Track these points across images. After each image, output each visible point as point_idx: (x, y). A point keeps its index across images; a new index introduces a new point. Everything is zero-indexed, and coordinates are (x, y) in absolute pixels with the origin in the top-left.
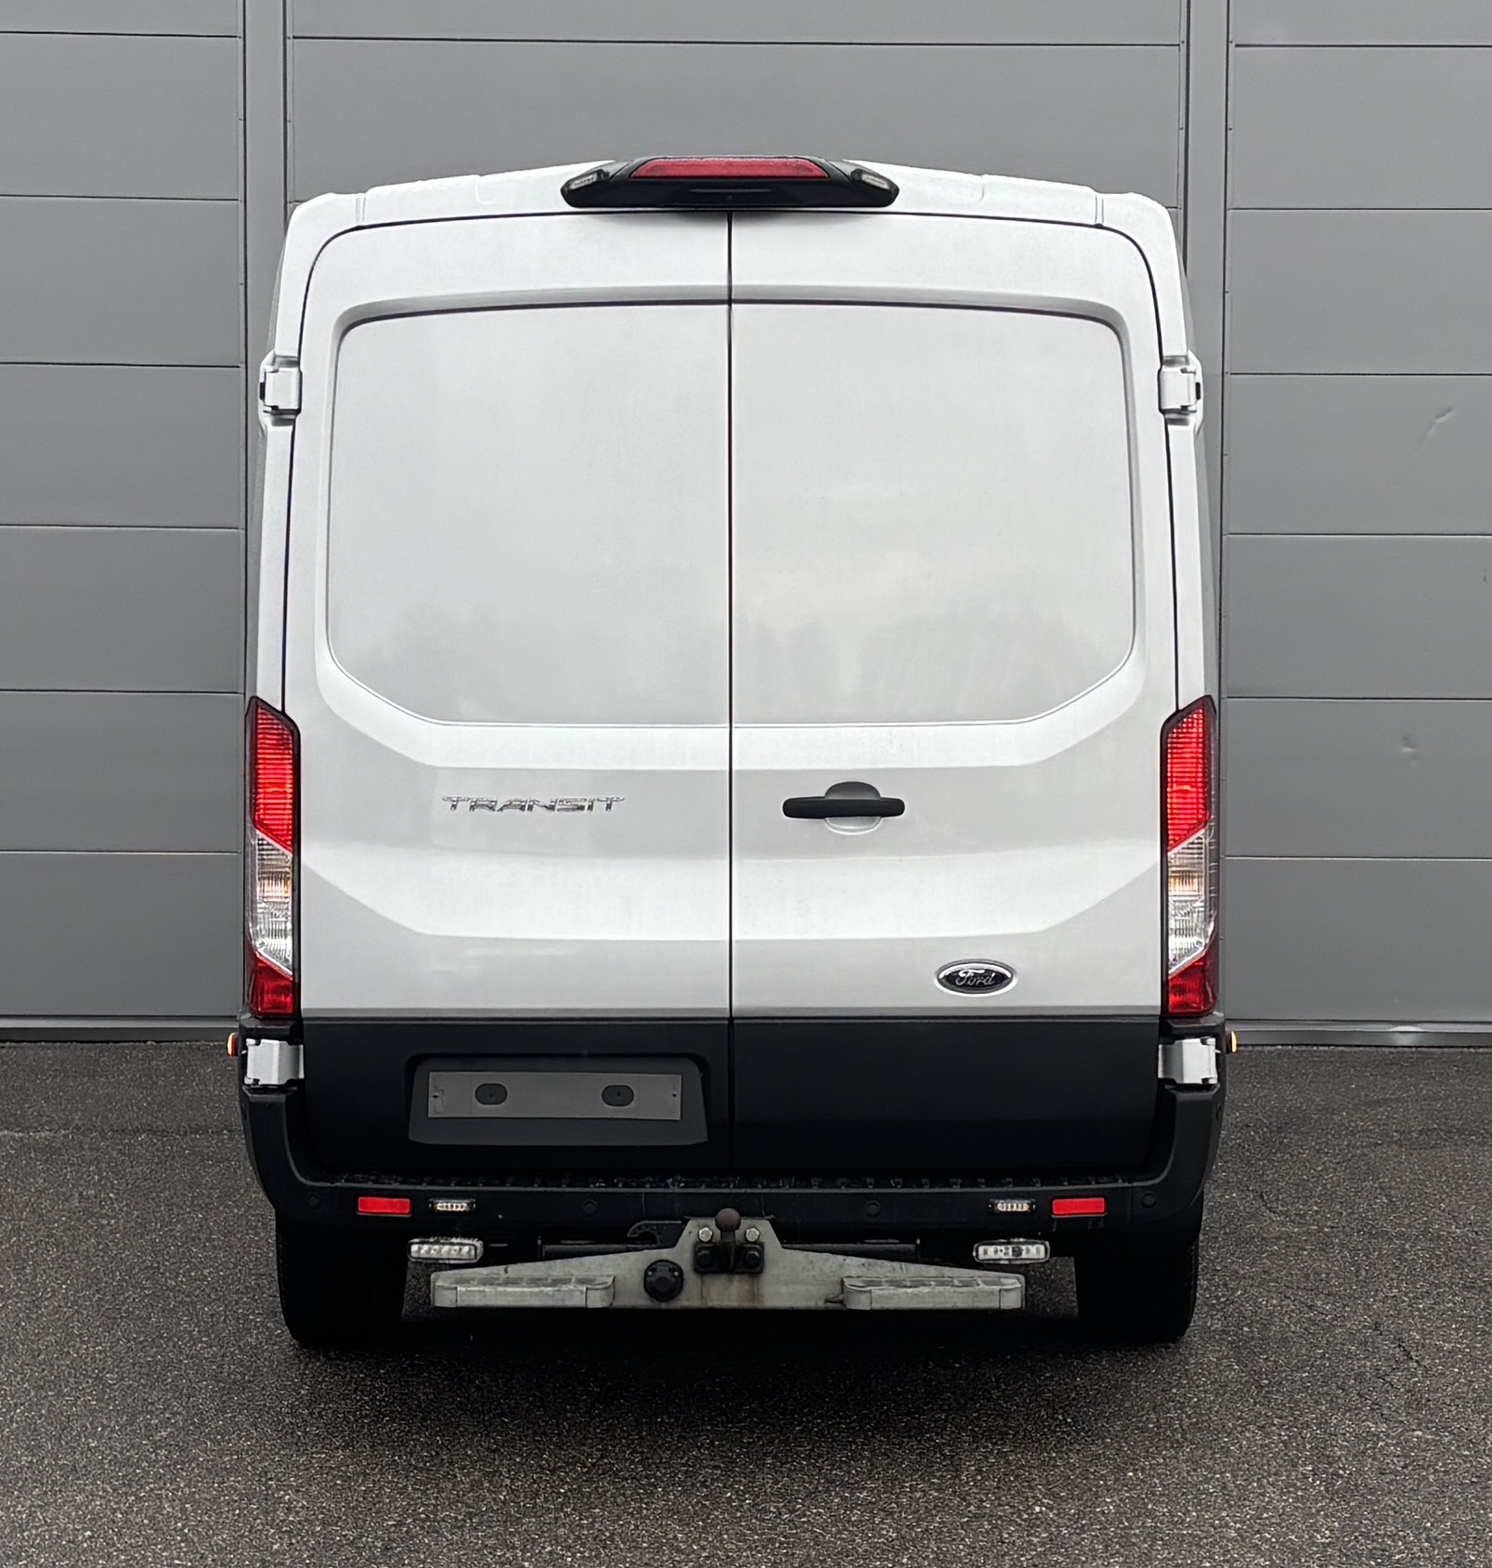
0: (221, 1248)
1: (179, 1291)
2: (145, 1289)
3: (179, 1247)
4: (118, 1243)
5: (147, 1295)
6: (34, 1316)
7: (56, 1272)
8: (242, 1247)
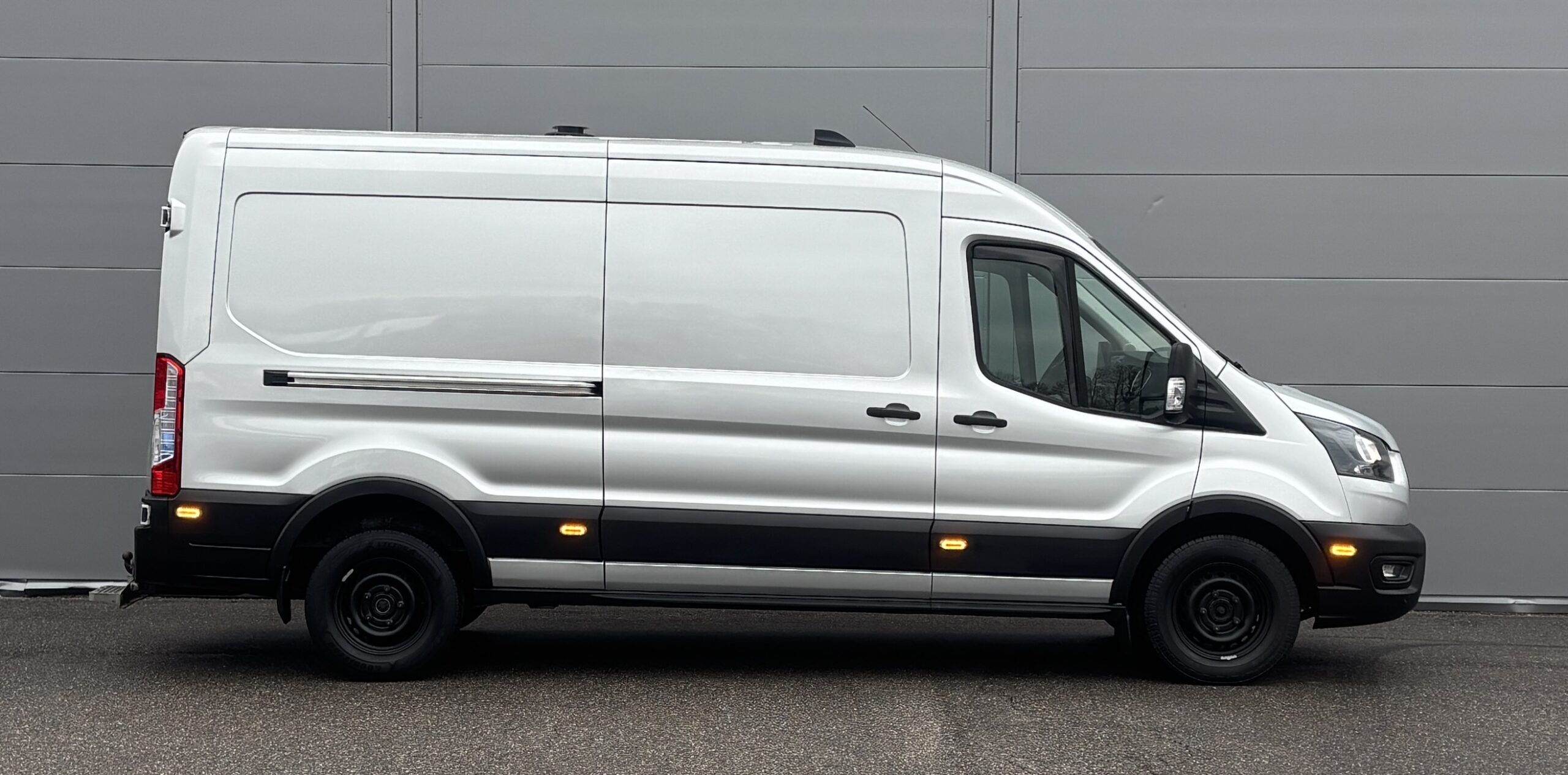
0: (340, 727)
1: (307, 753)
2: (285, 751)
3: (313, 726)
4: (276, 724)
5: (285, 756)
6: (212, 768)
7: (232, 742)
8: (353, 726)
